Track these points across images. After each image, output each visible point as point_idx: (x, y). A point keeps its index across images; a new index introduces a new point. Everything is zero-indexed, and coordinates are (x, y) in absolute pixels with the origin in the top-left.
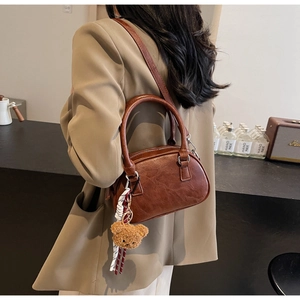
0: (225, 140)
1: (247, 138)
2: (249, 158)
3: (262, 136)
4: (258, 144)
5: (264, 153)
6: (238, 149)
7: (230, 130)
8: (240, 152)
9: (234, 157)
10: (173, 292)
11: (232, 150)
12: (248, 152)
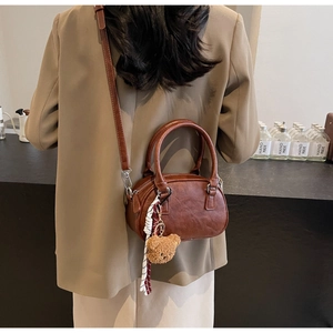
0: (278, 143)
1: (303, 138)
2: (307, 162)
3: (320, 135)
4: (316, 144)
5: (324, 155)
6: (293, 152)
7: (283, 130)
8: (296, 155)
9: (289, 161)
10: (217, 324)
11: (287, 154)
12: (306, 155)
